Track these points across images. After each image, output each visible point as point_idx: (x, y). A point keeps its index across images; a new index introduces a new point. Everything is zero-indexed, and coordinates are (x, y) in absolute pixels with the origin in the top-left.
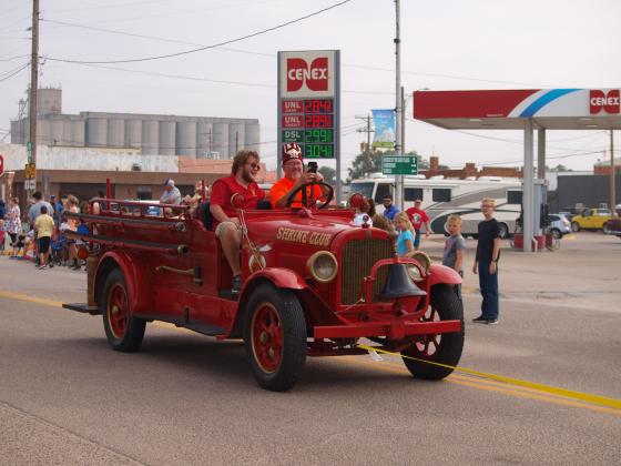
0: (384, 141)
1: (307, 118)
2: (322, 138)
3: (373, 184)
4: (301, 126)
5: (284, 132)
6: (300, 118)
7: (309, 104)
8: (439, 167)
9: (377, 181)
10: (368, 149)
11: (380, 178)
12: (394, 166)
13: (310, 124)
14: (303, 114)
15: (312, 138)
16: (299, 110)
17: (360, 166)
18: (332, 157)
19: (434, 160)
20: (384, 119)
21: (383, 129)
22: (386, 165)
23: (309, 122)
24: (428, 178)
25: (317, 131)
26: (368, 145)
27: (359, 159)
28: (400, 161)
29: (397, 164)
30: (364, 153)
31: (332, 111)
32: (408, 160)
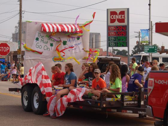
0: (145, 40)
1: (117, 33)
2: (122, 40)
3: (141, 56)
4: (115, 35)
5: (109, 38)
6: (115, 33)
7: (118, 28)
8: (165, 50)
9: (142, 55)
10: (139, 43)
11: (143, 54)
12: (148, 49)
13: (118, 35)
14: (116, 31)
15: (119, 40)
16: (114, 30)
17: (136, 49)
18: (126, 46)
19: (163, 47)
20: (145, 33)
21: (145, 36)
22: (146, 49)
23: (118, 34)
24: (160, 54)
25: (121, 37)
26: (139, 42)
27: (136, 47)
28: (151, 47)
29: (150, 49)
30: (137, 45)
31: (126, 30)
32: (153, 47)
